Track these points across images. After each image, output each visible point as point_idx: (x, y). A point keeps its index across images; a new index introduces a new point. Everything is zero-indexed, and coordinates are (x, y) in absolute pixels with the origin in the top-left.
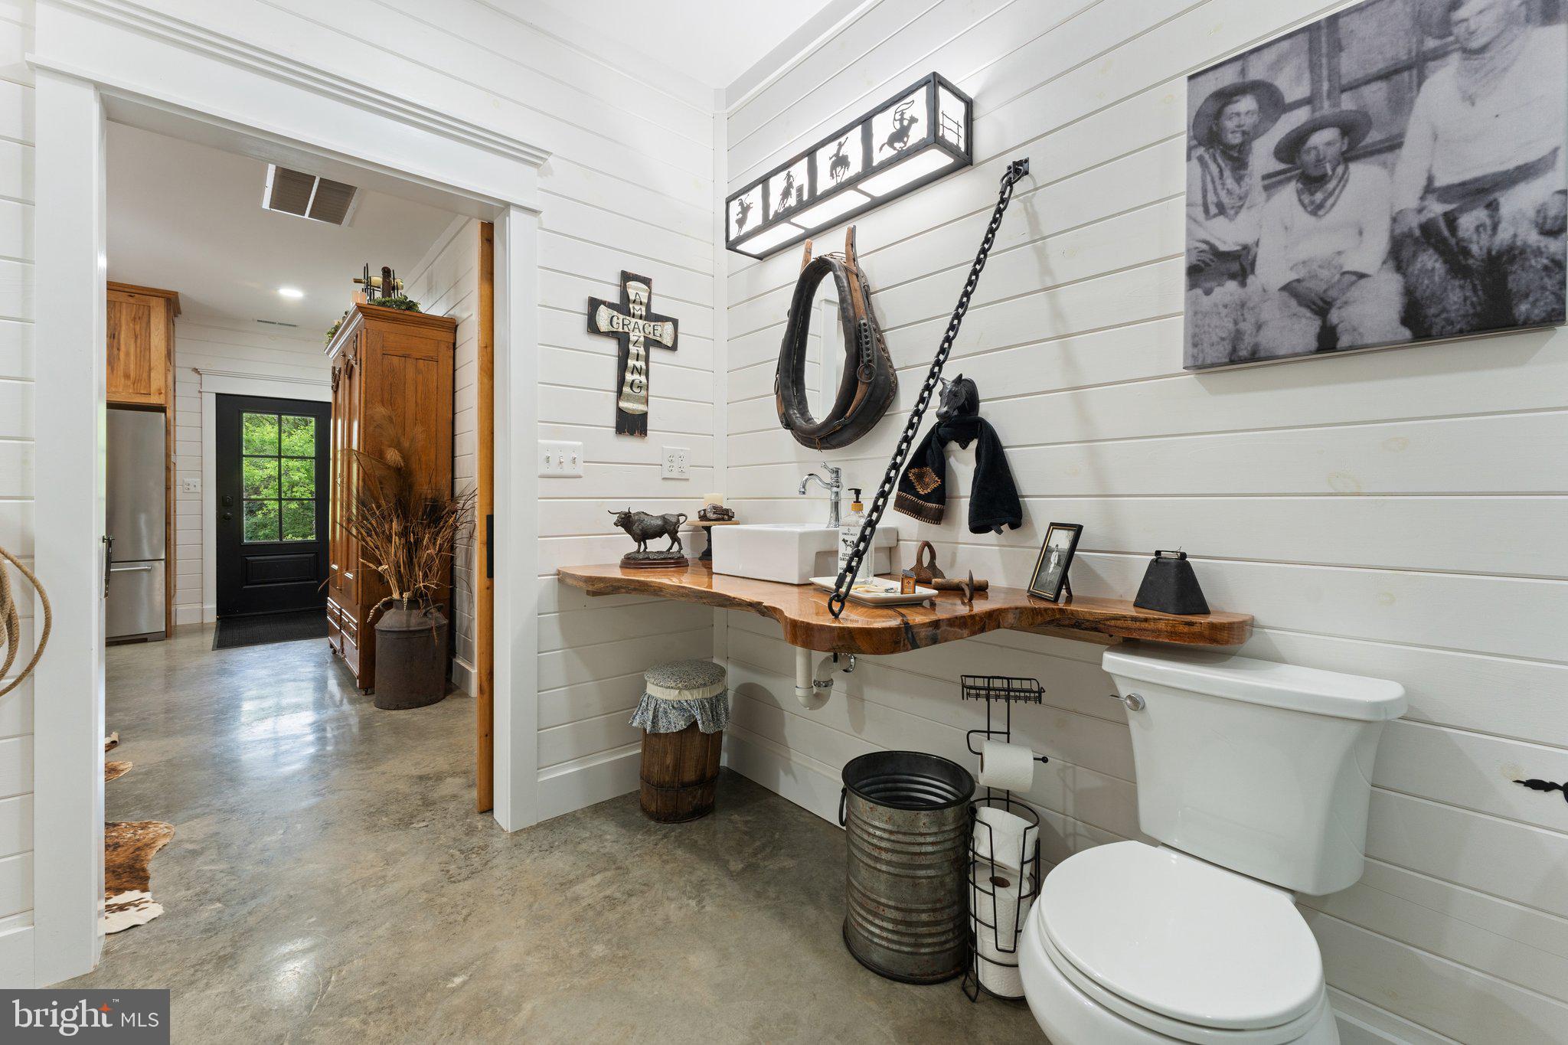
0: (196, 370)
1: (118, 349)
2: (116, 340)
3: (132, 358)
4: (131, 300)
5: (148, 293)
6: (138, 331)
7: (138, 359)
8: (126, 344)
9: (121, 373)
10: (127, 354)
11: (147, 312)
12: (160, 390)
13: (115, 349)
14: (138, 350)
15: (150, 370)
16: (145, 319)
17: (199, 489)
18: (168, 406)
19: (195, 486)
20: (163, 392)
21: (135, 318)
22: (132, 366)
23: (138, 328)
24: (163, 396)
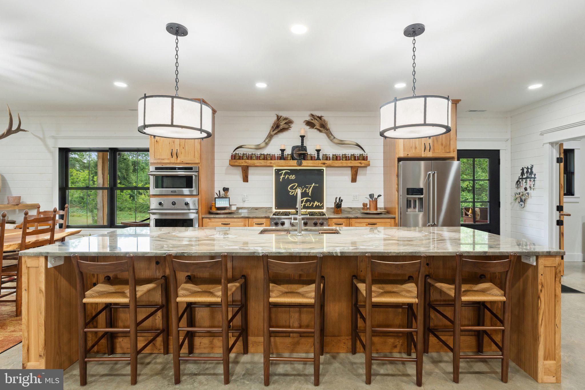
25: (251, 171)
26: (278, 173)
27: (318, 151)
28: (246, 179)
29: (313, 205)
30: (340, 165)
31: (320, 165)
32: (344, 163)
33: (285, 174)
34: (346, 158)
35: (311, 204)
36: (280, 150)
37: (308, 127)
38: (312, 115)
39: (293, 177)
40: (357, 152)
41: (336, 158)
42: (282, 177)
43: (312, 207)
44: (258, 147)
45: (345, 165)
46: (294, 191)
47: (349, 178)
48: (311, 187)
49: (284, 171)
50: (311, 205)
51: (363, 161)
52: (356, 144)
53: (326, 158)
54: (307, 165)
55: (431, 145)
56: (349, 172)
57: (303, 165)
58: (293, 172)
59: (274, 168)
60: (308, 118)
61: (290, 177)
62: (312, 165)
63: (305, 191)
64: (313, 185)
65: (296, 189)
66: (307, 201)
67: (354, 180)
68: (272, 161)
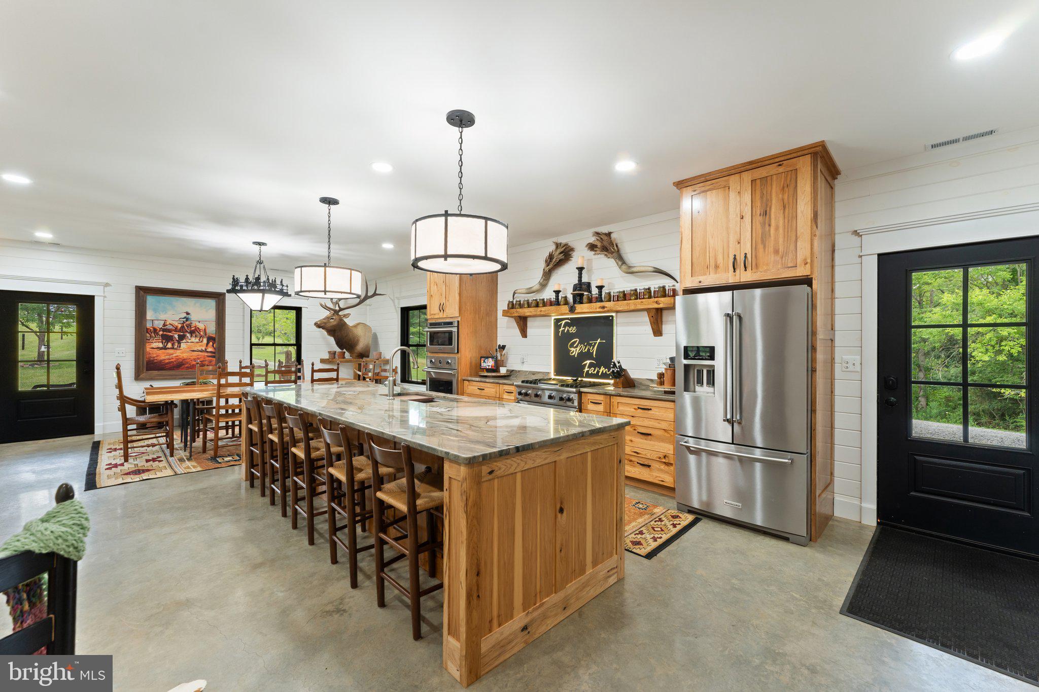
0: (856, 233)
1: (769, 225)
2: (768, 216)
3: (781, 230)
4: (781, 169)
5: (795, 155)
6: (786, 201)
7: (786, 230)
8: (775, 218)
9: (771, 249)
10: (777, 229)
11: (794, 177)
12: (805, 259)
13: (767, 225)
14: (786, 221)
15: (796, 239)
16: (792, 186)
17: (858, 368)
18: (813, 277)
19: (854, 364)
20: (809, 261)
21: (783, 187)
22: (781, 240)
23: (786, 197)
24: (808, 266)
25: (530, 323)
26: (557, 321)
27: (600, 288)
28: (524, 334)
29: (598, 372)
30: (626, 308)
31: (598, 310)
32: (632, 304)
33: (566, 325)
34: (636, 295)
35: (596, 370)
36: (554, 291)
37: (592, 252)
38: (597, 234)
39: (573, 330)
40: (655, 283)
41: (624, 296)
42: (561, 330)
43: (597, 376)
44: (530, 291)
45: (632, 308)
46: (575, 349)
47: (648, 329)
48: (595, 343)
49: (564, 322)
50: (595, 372)
51: (662, 299)
52: (652, 269)
53: (609, 298)
54: (585, 310)
55: (749, 256)
56: (645, 318)
57: (576, 311)
58: (574, 322)
59: (552, 318)
60: (592, 240)
61: (570, 329)
62: (587, 311)
63: (589, 350)
64: (599, 341)
65: (577, 347)
66: (591, 365)
67: (658, 332)
68: (543, 309)
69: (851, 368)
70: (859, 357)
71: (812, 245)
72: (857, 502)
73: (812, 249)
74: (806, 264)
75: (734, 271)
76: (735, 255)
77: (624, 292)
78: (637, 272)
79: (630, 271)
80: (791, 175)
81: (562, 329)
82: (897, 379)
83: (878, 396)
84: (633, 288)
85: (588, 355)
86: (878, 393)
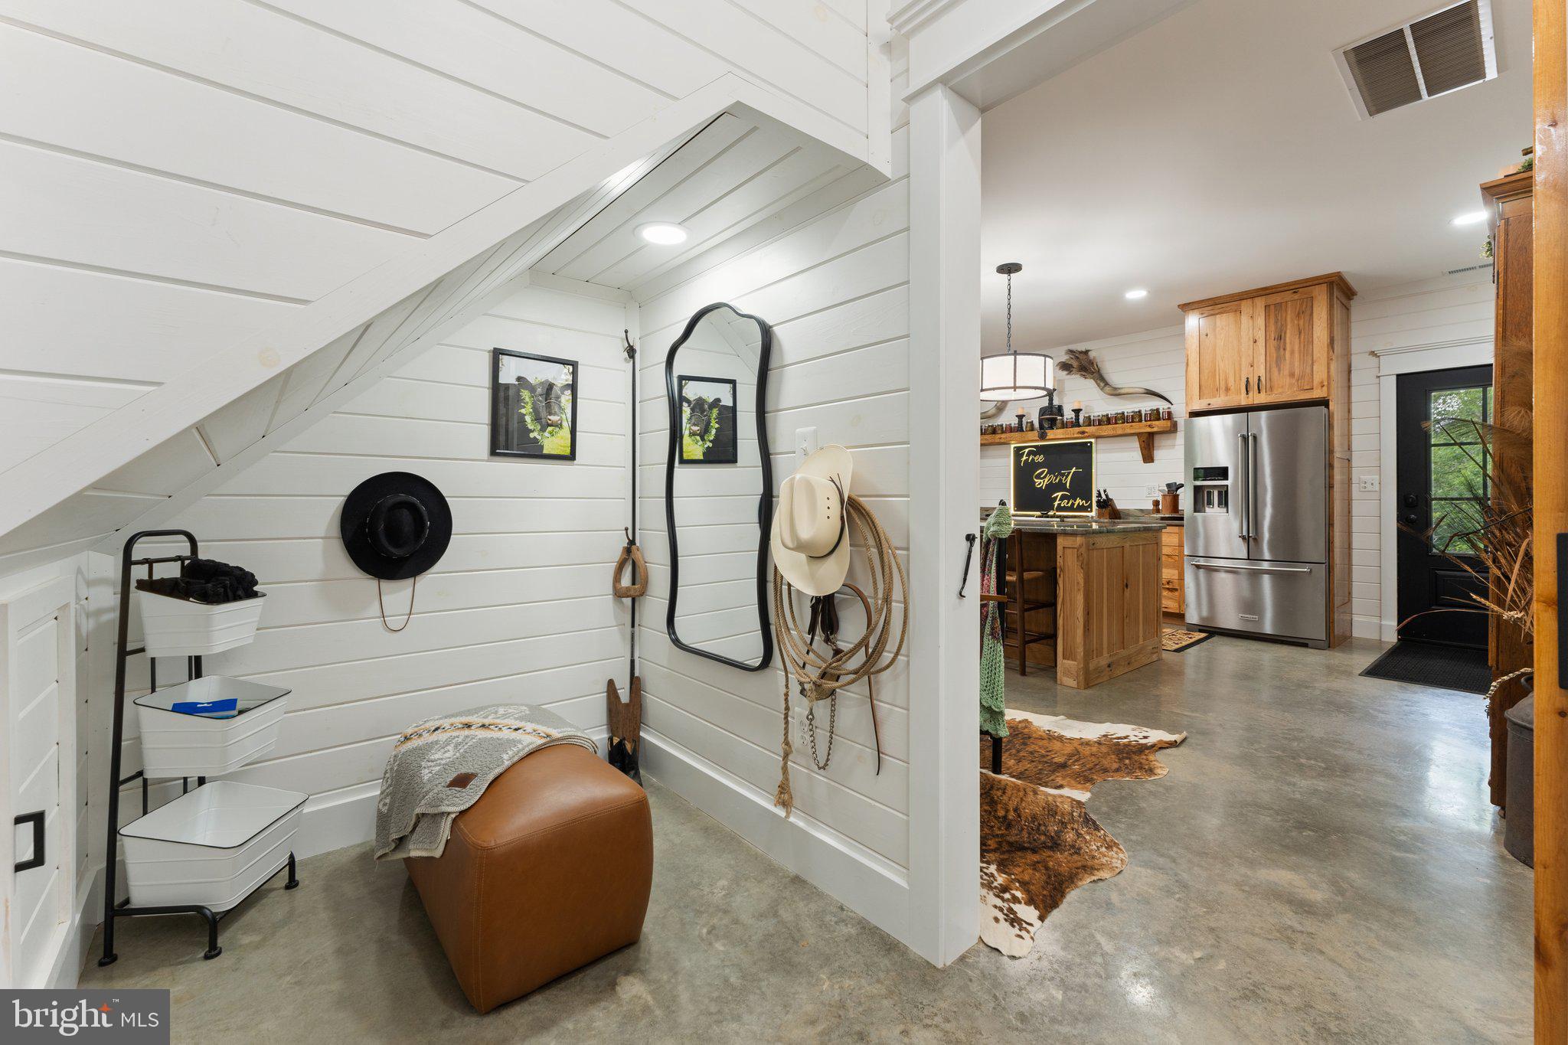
0: (1373, 353)
1: (1284, 349)
2: (1282, 341)
3: (1297, 355)
4: (1296, 296)
5: (1311, 283)
6: (1301, 327)
7: (1302, 354)
8: (1291, 343)
9: (1286, 372)
10: (1292, 352)
11: (1309, 304)
12: (1322, 382)
13: (1282, 350)
14: (1302, 346)
15: (1313, 363)
16: (1308, 312)
18: (1330, 398)
19: (1371, 483)
20: (1326, 383)
21: (1299, 314)
22: (1297, 364)
23: (1301, 322)
24: (1325, 388)
26: (1018, 451)
27: (1077, 412)
29: (1073, 504)
30: (1111, 433)
31: (1075, 436)
32: (1120, 428)
33: (1029, 454)
34: (1122, 418)
35: (1070, 503)
36: (1016, 416)
37: (1065, 373)
38: (1071, 352)
39: (1040, 459)
40: (1147, 405)
41: (1107, 420)
43: (1071, 509)
44: (984, 416)
45: (1120, 432)
46: (1042, 481)
47: (1138, 455)
48: (1069, 473)
49: (1027, 450)
50: (1069, 505)
51: (1157, 423)
52: (1144, 391)
53: (1089, 422)
54: (1057, 437)
55: (1263, 379)
56: (1135, 444)
57: (1047, 438)
58: (1040, 450)
59: (1013, 446)
60: (1064, 358)
61: (1036, 458)
62: (1062, 437)
63: (1061, 480)
64: (1074, 469)
65: (1045, 477)
66: (1063, 498)
67: (1148, 458)
68: (1003, 436)
69: (1369, 487)
70: (1378, 477)
71: (1329, 368)
72: (1376, 620)
73: (1328, 372)
74: (1323, 386)
75: (1247, 394)
76: (1248, 378)
77: (1107, 415)
78: (1124, 394)
79: (1116, 393)
80: (1307, 302)
81: (1024, 458)
82: (1417, 496)
83: (1398, 515)
84: (1120, 411)
85: (1060, 486)
86: (1398, 511)
